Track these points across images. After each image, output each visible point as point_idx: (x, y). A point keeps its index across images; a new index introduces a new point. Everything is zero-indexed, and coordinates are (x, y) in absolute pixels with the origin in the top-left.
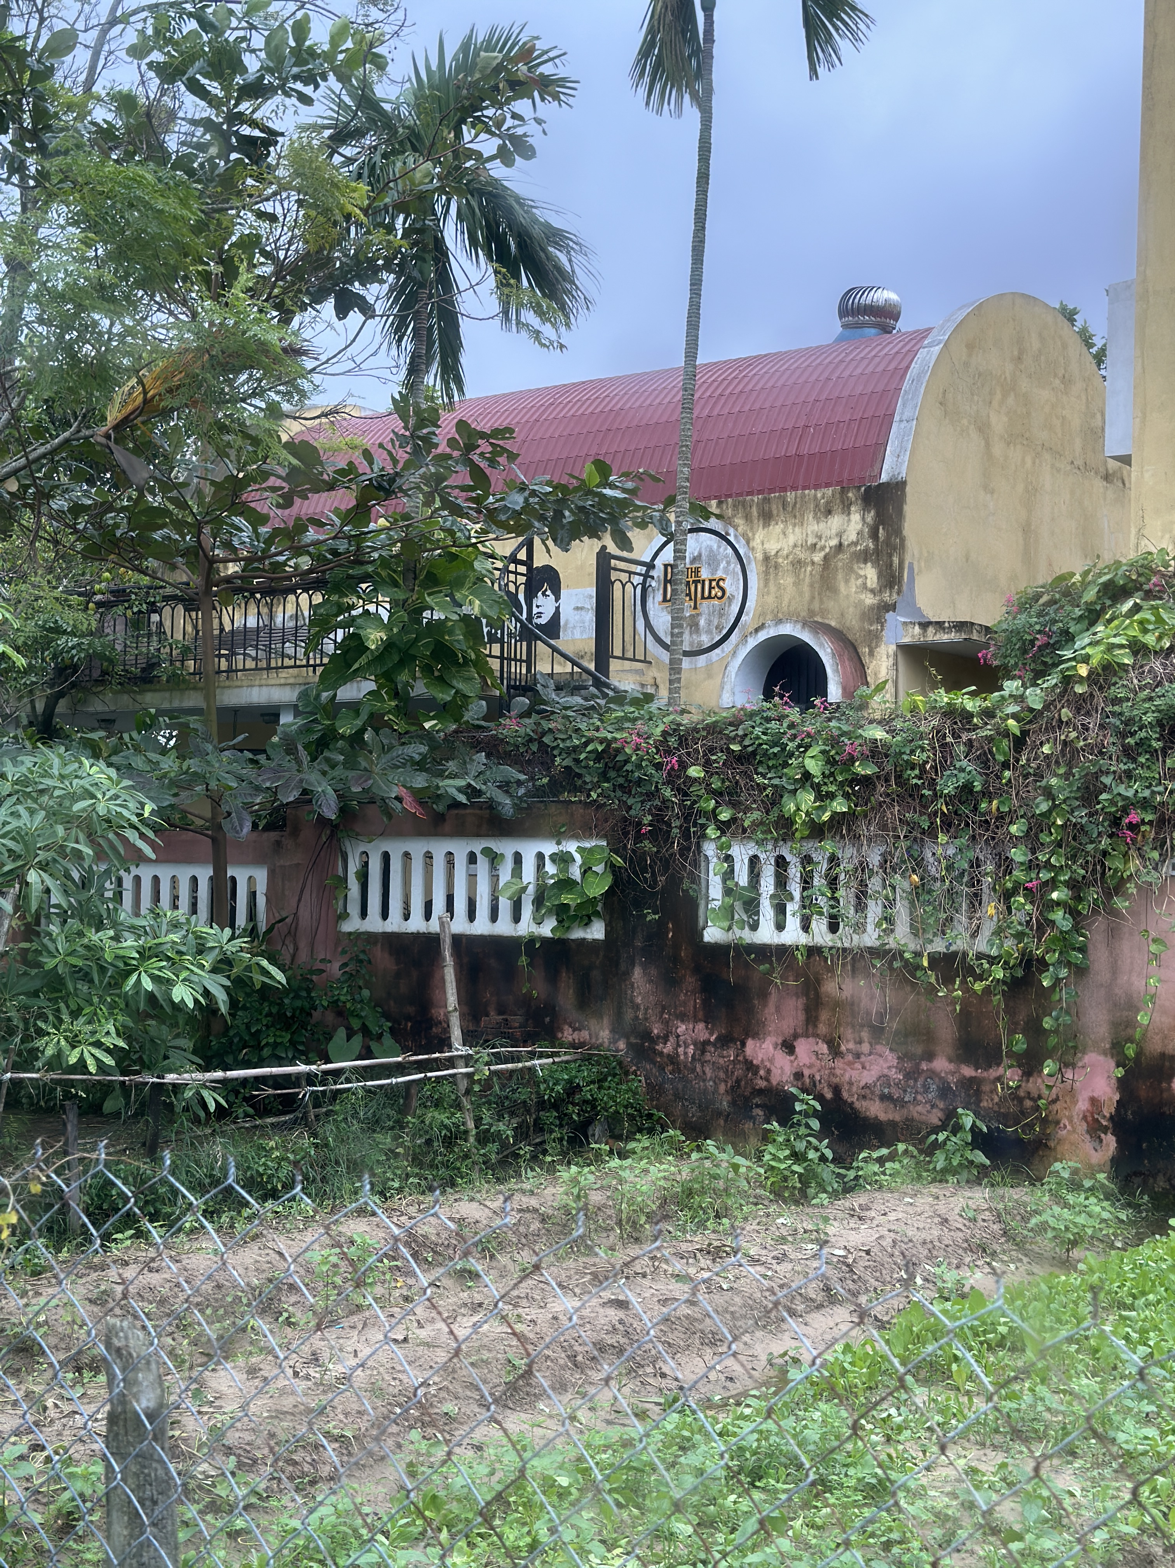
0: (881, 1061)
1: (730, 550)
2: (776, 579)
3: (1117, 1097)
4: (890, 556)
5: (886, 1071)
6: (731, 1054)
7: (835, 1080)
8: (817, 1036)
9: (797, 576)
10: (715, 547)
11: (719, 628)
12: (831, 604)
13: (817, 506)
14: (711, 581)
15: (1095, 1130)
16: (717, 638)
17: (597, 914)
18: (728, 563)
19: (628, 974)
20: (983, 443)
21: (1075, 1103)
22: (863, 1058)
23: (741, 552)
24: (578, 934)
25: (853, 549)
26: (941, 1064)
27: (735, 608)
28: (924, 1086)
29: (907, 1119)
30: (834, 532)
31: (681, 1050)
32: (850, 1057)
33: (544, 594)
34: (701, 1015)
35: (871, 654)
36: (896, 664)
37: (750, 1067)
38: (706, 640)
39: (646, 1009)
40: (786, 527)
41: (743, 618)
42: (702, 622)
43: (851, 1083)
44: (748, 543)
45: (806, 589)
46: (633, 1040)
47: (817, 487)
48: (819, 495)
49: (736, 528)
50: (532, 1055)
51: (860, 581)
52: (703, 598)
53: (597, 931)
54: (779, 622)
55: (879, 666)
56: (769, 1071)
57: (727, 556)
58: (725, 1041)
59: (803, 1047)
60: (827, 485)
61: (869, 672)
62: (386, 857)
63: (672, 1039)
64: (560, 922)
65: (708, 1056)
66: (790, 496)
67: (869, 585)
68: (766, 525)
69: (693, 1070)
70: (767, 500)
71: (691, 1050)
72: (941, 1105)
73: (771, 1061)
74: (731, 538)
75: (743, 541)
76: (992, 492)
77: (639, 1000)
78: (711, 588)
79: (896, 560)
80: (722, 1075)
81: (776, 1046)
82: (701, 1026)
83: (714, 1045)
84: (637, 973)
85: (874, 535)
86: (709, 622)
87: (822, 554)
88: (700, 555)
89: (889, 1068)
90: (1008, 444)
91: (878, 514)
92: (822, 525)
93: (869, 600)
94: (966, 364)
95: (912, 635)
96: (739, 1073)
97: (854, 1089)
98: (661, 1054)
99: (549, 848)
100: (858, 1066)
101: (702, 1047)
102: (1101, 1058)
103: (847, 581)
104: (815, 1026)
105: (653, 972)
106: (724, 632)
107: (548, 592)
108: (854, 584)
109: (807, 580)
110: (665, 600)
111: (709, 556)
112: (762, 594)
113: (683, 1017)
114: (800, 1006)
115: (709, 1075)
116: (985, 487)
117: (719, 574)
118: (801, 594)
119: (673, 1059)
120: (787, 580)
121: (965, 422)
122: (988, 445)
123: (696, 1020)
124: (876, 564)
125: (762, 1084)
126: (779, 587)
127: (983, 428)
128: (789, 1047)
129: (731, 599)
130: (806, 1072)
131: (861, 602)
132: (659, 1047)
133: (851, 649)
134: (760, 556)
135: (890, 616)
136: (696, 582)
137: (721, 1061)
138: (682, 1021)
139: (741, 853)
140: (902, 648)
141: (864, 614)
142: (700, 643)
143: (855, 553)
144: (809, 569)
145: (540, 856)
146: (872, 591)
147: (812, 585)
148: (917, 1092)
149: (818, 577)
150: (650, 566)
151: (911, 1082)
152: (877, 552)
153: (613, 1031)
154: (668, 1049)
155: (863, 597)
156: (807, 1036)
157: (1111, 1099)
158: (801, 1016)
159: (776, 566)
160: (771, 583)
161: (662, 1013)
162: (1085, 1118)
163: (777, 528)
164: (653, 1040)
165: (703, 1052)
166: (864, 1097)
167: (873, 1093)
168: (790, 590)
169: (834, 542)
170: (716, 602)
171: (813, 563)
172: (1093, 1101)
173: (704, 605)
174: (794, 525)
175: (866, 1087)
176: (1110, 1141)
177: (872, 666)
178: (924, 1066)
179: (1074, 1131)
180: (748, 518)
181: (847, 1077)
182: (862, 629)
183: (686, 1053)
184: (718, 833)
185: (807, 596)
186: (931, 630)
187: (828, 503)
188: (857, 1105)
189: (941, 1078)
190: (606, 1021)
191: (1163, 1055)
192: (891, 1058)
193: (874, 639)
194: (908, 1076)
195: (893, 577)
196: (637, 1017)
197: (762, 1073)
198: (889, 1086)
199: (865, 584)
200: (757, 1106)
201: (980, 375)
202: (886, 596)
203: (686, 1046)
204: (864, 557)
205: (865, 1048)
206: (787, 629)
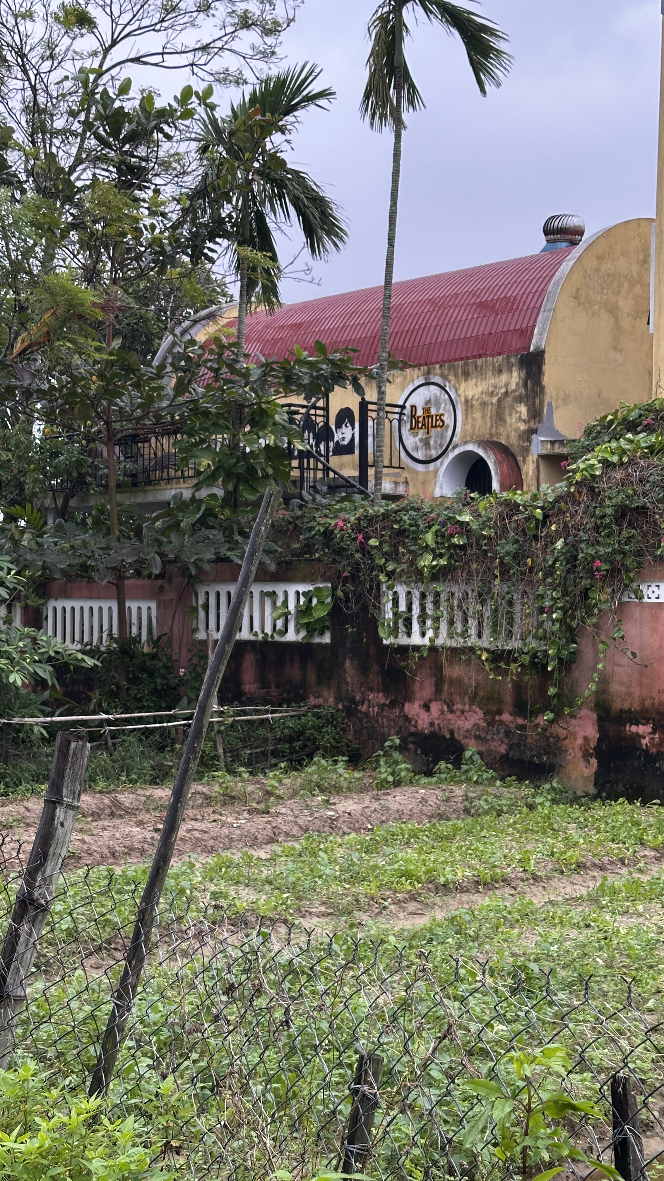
0: (475, 715)
1: (446, 397)
2: (472, 414)
3: (598, 736)
4: (534, 398)
5: (477, 721)
6: (397, 711)
7: (451, 727)
8: (441, 700)
9: (483, 412)
10: (438, 394)
11: (441, 445)
12: (502, 430)
13: (494, 367)
14: (436, 416)
15: (586, 755)
16: (440, 452)
17: (327, 628)
18: (446, 404)
19: (343, 663)
20: (612, 320)
21: (576, 739)
22: (466, 714)
23: (453, 397)
24: (317, 640)
25: (514, 394)
26: (506, 717)
27: (450, 433)
28: (497, 730)
29: (488, 750)
30: (503, 383)
31: (371, 709)
32: (458, 713)
33: (346, 426)
34: (381, 688)
35: (524, 461)
36: (538, 467)
37: (407, 719)
38: (434, 453)
39: (353, 685)
40: (477, 381)
41: (454, 439)
42: (432, 442)
43: (459, 729)
44: (456, 391)
45: (488, 420)
46: (346, 704)
47: (493, 355)
48: (495, 360)
49: (450, 382)
50: (267, 712)
51: (518, 415)
52: (432, 427)
53: (327, 639)
54: (466, 442)
55: (528, 468)
56: (417, 722)
57: (445, 400)
58: (393, 704)
59: (435, 707)
60: (499, 354)
61: (523, 472)
62: (218, 594)
63: (366, 703)
64: (308, 632)
65: (385, 713)
66: (479, 361)
67: (523, 417)
68: (466, 380)
69: (378, 721)
70: (466, 364)
71: (376, 709)
72: (506, 742)
73: (418, 715)
74: (447, 389)
75: (454, 390)
76: (621, 351)
77: (349, 679)
78: (436, 420)
79: (537, 401)
80: (392, 724)
81: (420, 706)
82: (381, 695)
83: (388, 706)
84: (348, 663)
85: (525, 385)
86: (435, 442)
87: (497, 398)
88: (430, 400)
89: (479, 719)
90: (635, 318)
91: (527, 373)
92: (497, 380)
93: (523, 427)
94: (597, 270)
95: (547, 450)
96: (401, 723)
97: (461, 732)
98: (361, 711)
99: (303, 588)
100: (463, 718)
101: (382, 707)
102: (589, 712)
103: (510, 415)
104: (441, 695)
105: (356, 662)
106: (444, 448)
107: (348, 425)
108: (515, 416)
109: (489, 415)
110: (411, 428)
111: (435, 400)
112: (464, 424)
113: (371, 689)
114: (433, 683)
115: (386, 723)
116: (615, 349)
117: (441, 411)
118: (485, 423)
119: (367, 714)
120: (478, 415)
121: (596, 307)
122: (617, 320)
123: (379, 692)
124: (526, 404)
125: (413, 729)
126: (474, 419)
127: (613, 310)
128: (427, 707)
129: (447, 427)
130: (436, 722)
131: (518, 428)
132: (359, 708)
133: (511, 459)
134: (463, 399)
135: (534, 437)
136: (428, 417)
137: (392, 716)
138: (372, 692)
139: (401, 590)
140: (540, 456)
141: (520, 435)
142: (431, 455)
143: (514, 397)
144: (490, 407)
145: (298, 593)
146: (524, 421)
147: (491, 418)
148: (493, 734)
149: (494, 412)
150: (403, 407)
151: (491, 728)
152: (527, 395)
153: (335, 698)
154: (364, 708)
155: (519, 424)
156: (436, 701)
157: (594, 737)
158: (433, 689)
159: (472, 406)
160: (469, 417)
161: (361, 687)
162: (581, 748)
163: (472, 382)
164: (356, 704)
165: (382, 710)
166: (466, 737)
167: (470, 734)
168: (480, 422)
169: (503, 390)
170: (439, 429)
171: (492, 404)
172: (586, 738)
173: (433, 432)
174: (482, 380)
175: (467, 731)
176: (594, 761)
177: (524, 468)
178: (497, 718)
179: (575, 756)
180: (456, 375)
181: (457, 726)
182: (519, 445)
183: (373, 711)
184: (387, 579)
185: (489, 424)
186: (557, 445)
187: (500, 365)
188: (462, 742)
189: (506, 725)
190: (332, 692)
191: (621, 710)
192: (480, 714)
193: (526, 451)
194: (489, 724)
195: (535, 411)
196: (347, 690)
197: (413, 723)
198: (479, 730)
199: (520, 417)
200: (411, 742)
201: (609, 275)
202: (532, 425)
203: (374, 707)
204: (520, 399)
205: (467, 707)
206: (470, 447)
